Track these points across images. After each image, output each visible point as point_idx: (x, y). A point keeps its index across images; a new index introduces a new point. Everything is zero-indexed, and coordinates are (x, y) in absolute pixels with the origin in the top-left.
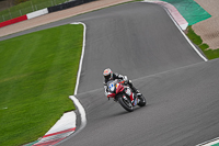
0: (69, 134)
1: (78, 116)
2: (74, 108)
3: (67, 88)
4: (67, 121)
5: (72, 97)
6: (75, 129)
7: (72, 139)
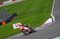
0: (50, 24)
1: (53, 19)
2: (51, 17)
3: (49, 12)
4: (49, 21)
5: (51, 14)
6: (52, 23)
7: (51, 25)
